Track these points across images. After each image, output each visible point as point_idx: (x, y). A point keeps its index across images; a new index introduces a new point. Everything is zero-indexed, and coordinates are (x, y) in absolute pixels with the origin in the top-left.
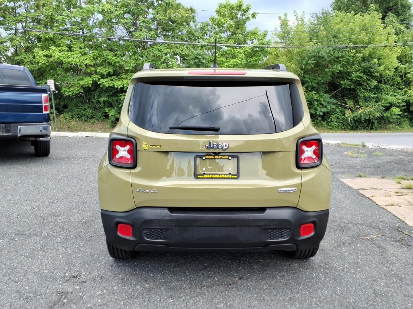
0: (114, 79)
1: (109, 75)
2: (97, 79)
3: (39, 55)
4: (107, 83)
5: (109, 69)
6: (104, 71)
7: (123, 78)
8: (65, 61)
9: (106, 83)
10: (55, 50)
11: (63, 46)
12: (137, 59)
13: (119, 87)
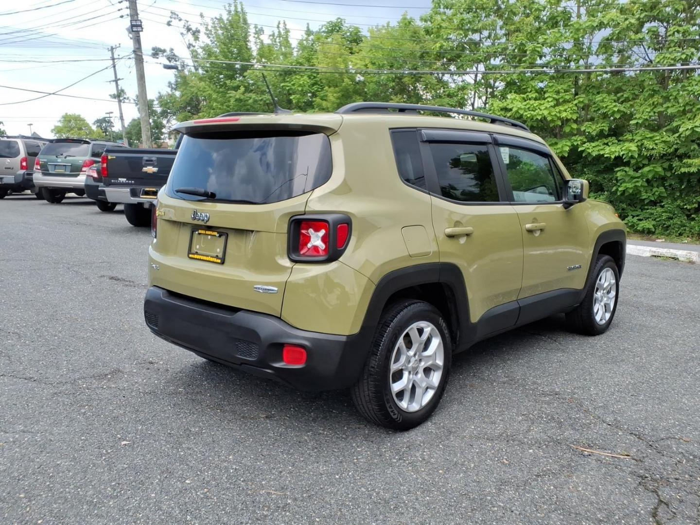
0: (610, 142)
1: (601, 135)
2: (579, 143)
3: (492, 108)
4: (597, 149)
5: (602, 125)
6: (593, 129)
7: (627, 140)
8: (526, 115)
9: (593, 149)
10: (515, 99)
11: (531, 92)
12: (657, 104)
13: (613, 157)
